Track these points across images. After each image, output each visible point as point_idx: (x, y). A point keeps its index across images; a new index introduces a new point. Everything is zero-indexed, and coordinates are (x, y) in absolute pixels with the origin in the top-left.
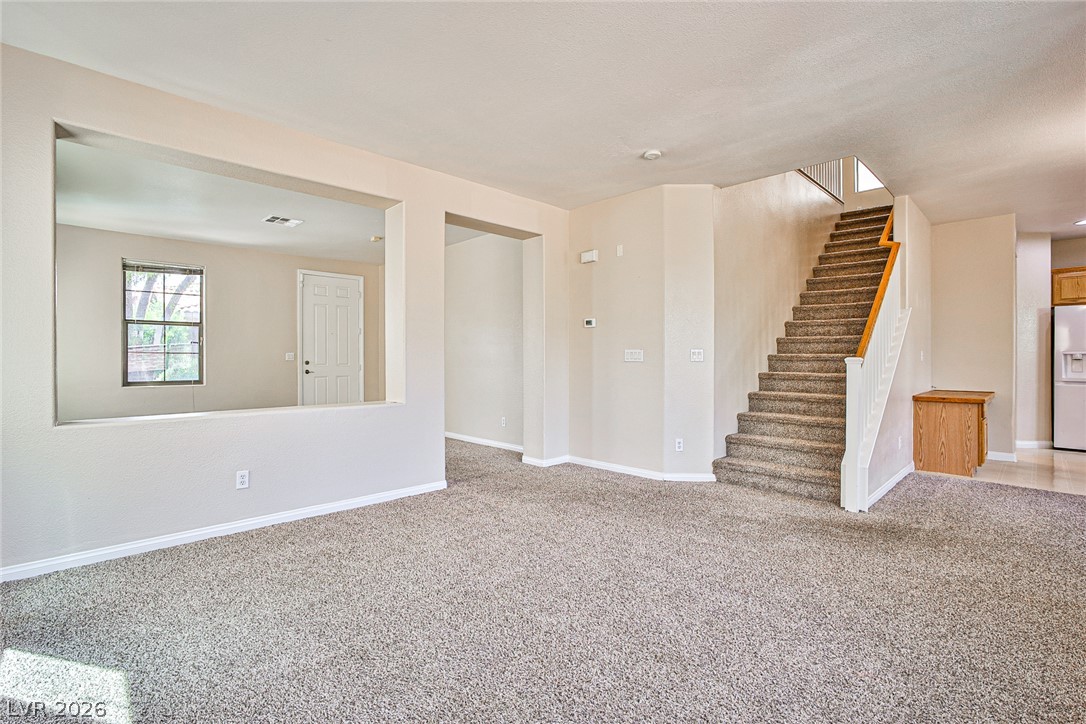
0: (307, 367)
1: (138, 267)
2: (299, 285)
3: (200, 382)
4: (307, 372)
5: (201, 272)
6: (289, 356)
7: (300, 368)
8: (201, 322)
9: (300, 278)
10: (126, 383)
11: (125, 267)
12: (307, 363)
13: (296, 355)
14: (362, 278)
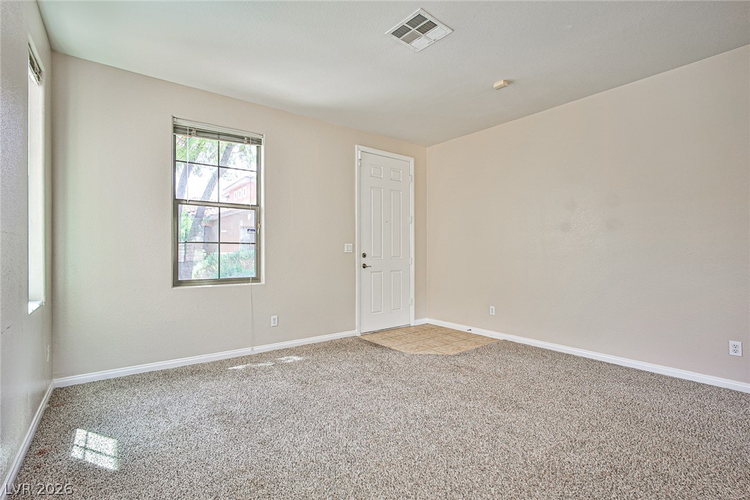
0: (364, 261)
1: (191, 130)
2: (357, 164)
3: (257, 279)
4: (364, 266)
5: (259, 142)
6: (347, 248)
7: (358, 261)
8: (258, 205)
9: (358, 155)
10: (177, 283)
11: (176, 129)
12: (364, 256)
13: (354, 246)
14: (412, 161)
